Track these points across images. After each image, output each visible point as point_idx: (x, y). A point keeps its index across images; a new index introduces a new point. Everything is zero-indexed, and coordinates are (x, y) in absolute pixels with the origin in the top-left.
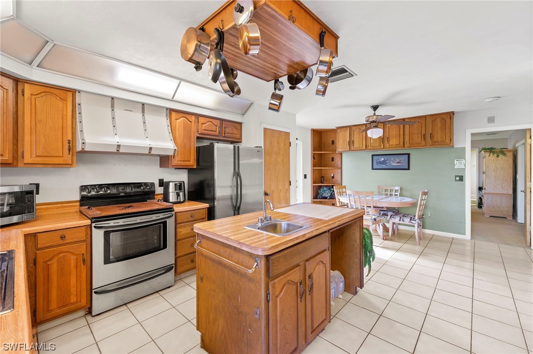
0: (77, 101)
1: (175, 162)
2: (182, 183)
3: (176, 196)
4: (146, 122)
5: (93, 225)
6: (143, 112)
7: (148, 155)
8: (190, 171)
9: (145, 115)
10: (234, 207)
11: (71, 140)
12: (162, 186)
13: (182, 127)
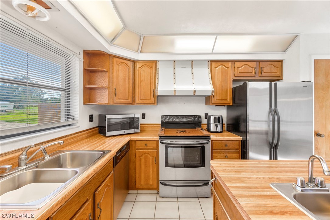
0: (157, 67)
1: (215, 100)
2: (221, 117)
3: (216, 127)
4: (194, 73)
5: (160, 140)
6: (192, 67)
7: (194, 96)
8: (229, 107)
9: (194, 68)
10: (270, 144)
11: (154, 89)
12: (207, 118)
13: (220, 73)
